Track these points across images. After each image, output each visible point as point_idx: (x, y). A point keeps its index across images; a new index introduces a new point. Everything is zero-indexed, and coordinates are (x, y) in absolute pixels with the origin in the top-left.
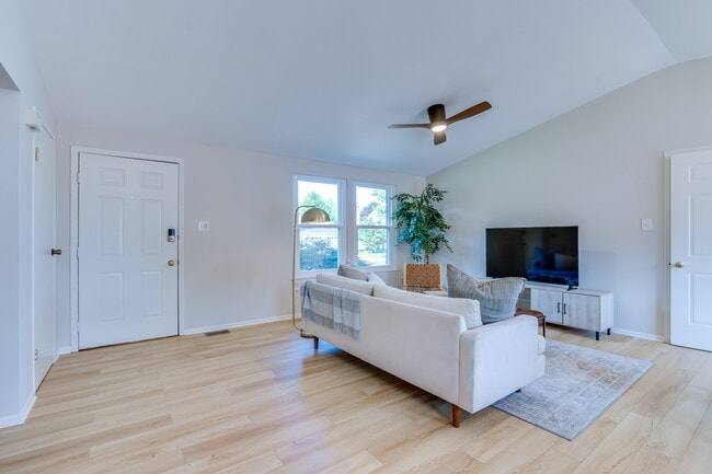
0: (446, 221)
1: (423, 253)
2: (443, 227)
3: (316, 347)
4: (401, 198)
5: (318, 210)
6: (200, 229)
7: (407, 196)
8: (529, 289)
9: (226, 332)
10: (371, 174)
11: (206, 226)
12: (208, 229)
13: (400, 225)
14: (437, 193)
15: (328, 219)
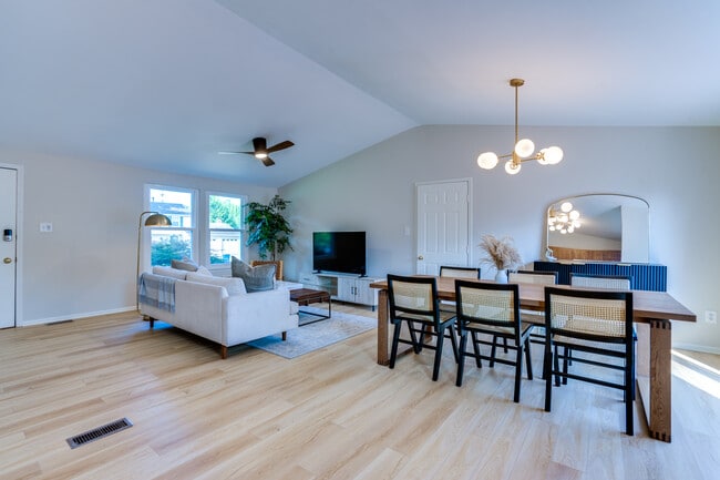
0: (291, 226)
1: (268, 253)
2: (287, 231)
3: (152, 325)
4: (253, 205)
5: (161, 216)
6: (42, 230)
7: (256, 205)
8: (336, 278)
9: (71, 321)
10: (226, 186)
11: (49, 227)
12: (51, 230)
13: (252, 228)
14: (281, 203)
15: (169, 223)
